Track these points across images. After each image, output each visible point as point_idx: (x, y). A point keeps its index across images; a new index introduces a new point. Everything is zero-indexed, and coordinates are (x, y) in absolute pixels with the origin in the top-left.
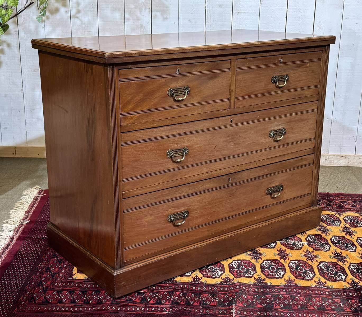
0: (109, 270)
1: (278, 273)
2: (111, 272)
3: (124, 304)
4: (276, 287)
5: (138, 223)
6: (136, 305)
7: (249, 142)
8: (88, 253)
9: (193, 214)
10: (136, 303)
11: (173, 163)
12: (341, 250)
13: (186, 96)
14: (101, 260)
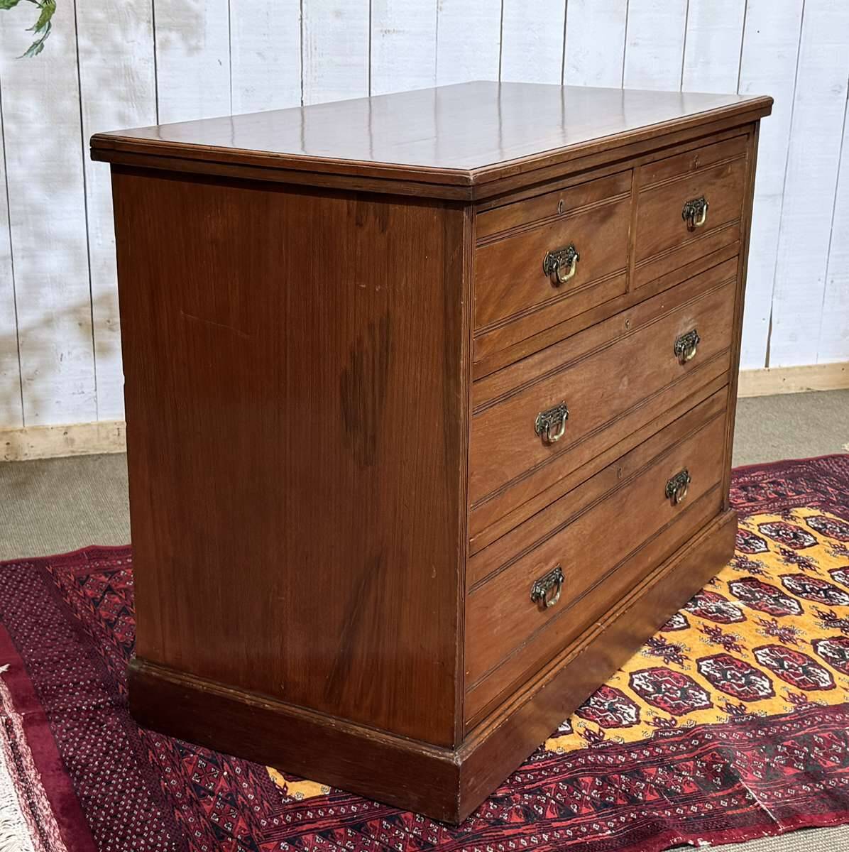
0: (433, 753)
1: (757, 685)
2: (442, 758)
3: (494, 836)
4: (783, 719)
5: (488, 616)
6: (520, 830)
7: (648, 373)
8: (334, 722)
9: (568, 573)
10: (519, 827)
11: (543, 447)
12: (830, 607)
13: (573, 271)
14: (388, 730)
